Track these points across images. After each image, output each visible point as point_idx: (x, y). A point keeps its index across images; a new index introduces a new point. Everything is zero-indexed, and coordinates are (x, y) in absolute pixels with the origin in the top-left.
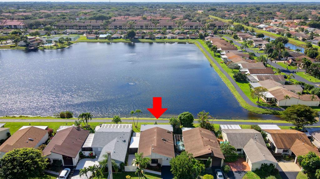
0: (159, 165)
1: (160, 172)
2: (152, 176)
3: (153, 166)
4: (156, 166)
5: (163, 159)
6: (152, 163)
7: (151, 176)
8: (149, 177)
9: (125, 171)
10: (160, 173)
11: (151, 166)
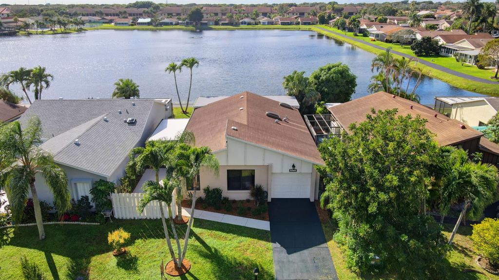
0: (259, 193)
1: (263, 219)
2: (230, 236)
3: (234, 201)
4: (248, 201)
5: (276, 169)
6: (230, 187)
7: (224, 234)
8: (215, 237)
9: (116, 216)
10: (264, 225)
11: (226, 199)
